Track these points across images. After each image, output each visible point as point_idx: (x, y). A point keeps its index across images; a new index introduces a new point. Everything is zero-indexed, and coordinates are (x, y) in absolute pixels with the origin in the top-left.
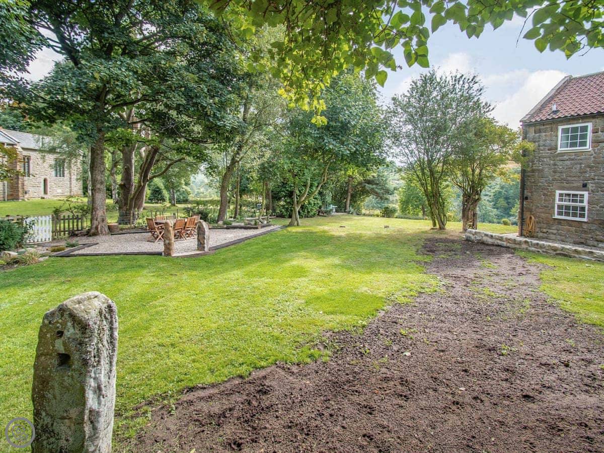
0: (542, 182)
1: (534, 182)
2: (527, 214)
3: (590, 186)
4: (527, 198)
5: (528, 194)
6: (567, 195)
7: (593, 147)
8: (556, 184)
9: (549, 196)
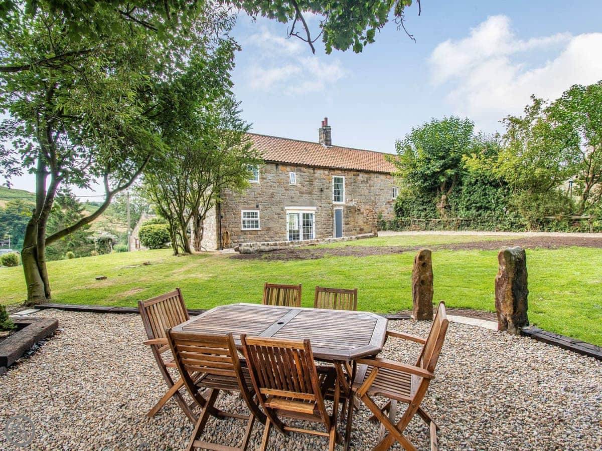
0: (231, 204)
1: (226, 204)
2: (223, 230)
3: (260, 206)
4: (222, 217)
5: (222, 214)
6: (248, 213)
7: (261, 181)
8: (241, 206)
9: (237, 214)
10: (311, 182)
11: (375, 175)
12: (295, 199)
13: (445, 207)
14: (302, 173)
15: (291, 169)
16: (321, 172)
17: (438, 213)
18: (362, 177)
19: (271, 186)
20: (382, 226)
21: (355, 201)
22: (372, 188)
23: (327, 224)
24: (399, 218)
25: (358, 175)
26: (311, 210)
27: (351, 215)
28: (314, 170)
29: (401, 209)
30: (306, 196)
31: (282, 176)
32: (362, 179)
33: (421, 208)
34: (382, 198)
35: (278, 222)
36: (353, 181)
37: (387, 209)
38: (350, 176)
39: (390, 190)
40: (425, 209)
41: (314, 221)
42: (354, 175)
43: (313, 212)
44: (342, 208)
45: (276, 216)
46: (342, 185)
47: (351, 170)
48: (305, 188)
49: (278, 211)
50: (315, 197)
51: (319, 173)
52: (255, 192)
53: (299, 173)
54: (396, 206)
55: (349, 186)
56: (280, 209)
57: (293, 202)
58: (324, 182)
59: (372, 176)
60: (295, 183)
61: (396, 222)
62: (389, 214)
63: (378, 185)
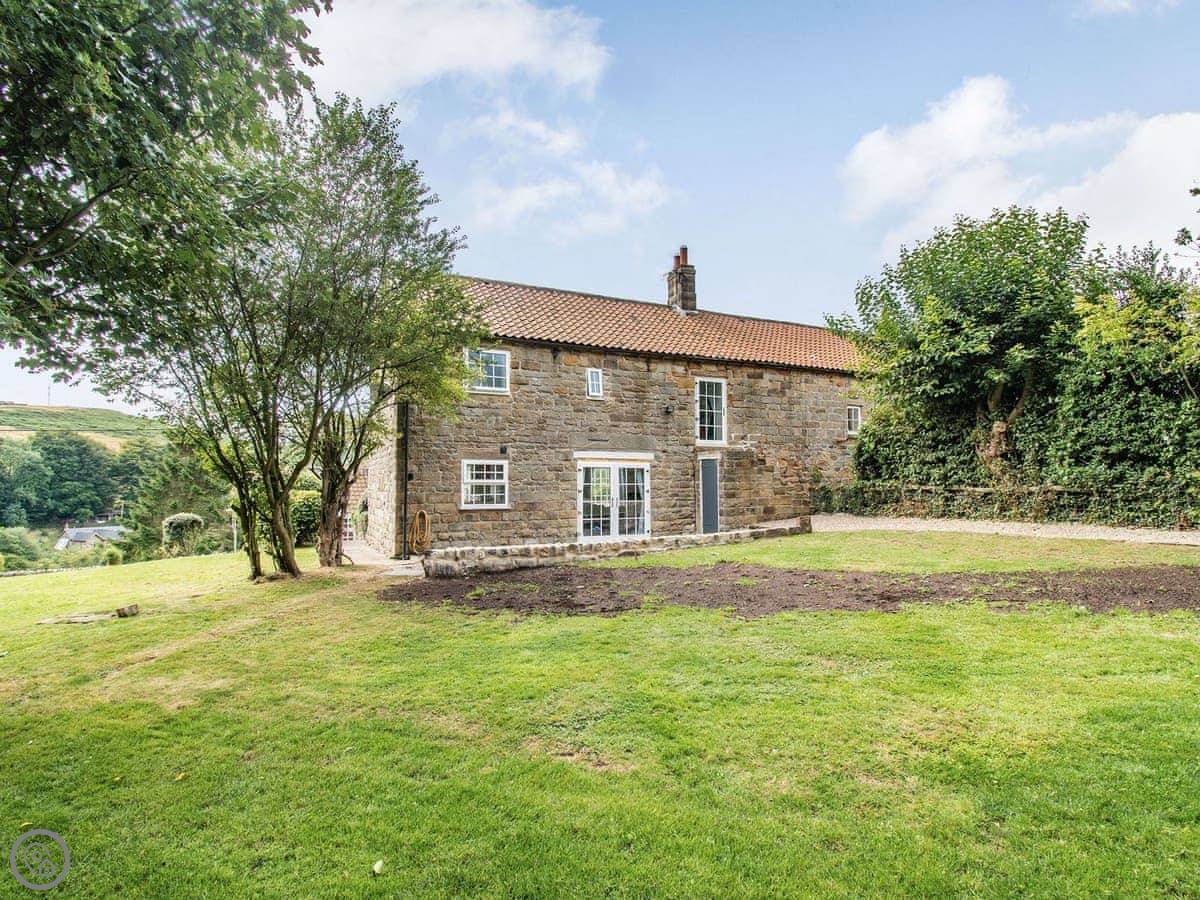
0: (437, 445)
1: (423, 445)
2: (413, 509)
3: (510, 451)
4: (411, 477)
5: (413, 468)
6: (479, 467)
7: (512, 390)
8: (462, 448)
9: (451, 471)
10: (640, 392)
11: (804, 376)
12: (600, 434)
13: (1004, 456)
14: (618, 372)
15: (591, 361)
16: (668, 367)
17: (983, 470)
18: (768, 380)
19: (539, 402)
20: (823, 501)
21: (752, 438)
22: (796, 407)
23: (681, 494)
24: (868, 484)
25: (761, 376)
26: (642, 460)
27: (740, 472)
28: (648, 362)
29: (872, 461)
30: (628, 427)
31: (568, 379)
32: (770, 386)
33: (930, 457)
34: (822, 433)
35: (557, 489)
36: (745, 389)
37: (833, 458)
38: (740, 379)
39: (841, 411)
40: (943, 461)
41: (647, 486)
42: (749, 377)
43: (646, 466)
44: (717, 456)
45: (551, 475)
46: (719, 401)
47: (741, 364)
48: (626, 408)
49: (556, 462)
50: (649, 427)
51: (660, 370)
52: (497, 415)
53: (611, 371)
54: (860, 452)
55: (736, 404)
56: (561, 456)
57: (594, 441)
58: (674, 391)
59: (796, 378)
60: (600, 395)
61: (859, 491)
62: (840, 471)
63: (811, 401)
